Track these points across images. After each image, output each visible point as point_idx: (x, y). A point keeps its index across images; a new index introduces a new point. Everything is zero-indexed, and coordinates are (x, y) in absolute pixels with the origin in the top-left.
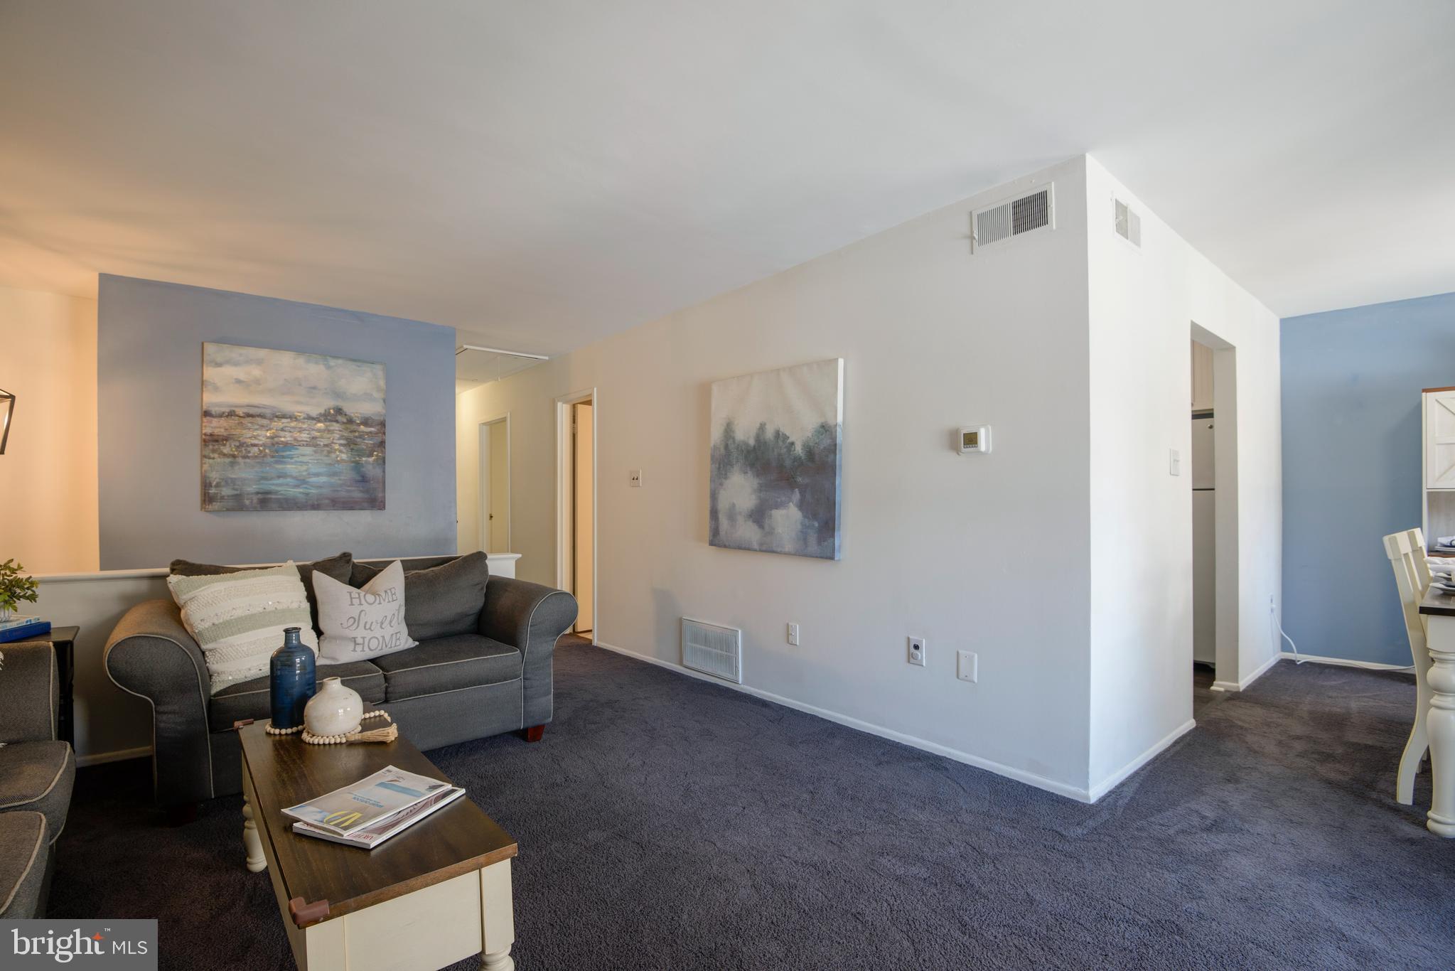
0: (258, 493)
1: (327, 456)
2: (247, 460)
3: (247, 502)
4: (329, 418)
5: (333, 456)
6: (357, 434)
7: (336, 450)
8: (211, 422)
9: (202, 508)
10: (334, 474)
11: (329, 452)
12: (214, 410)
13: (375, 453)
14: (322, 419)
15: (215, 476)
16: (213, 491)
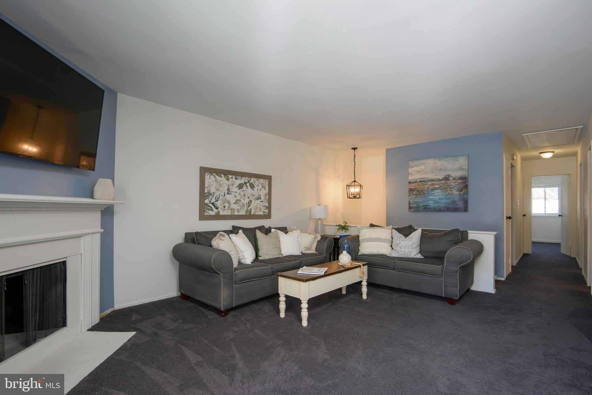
0: (423, 206)
1: (446, 192)
2: (420, 196)
3: (420, 209)
4: (446, 179)
5: (447, 192)
6: (456, 183)
7: (449, 190)
8: (410, 185)
9: (409, 211)
10: (448, 199)
11: (446, 191)
12: (412, 181)
13: (464, 190)
14: (444, 179)
15: (412, 201)
16: (411, 205)
